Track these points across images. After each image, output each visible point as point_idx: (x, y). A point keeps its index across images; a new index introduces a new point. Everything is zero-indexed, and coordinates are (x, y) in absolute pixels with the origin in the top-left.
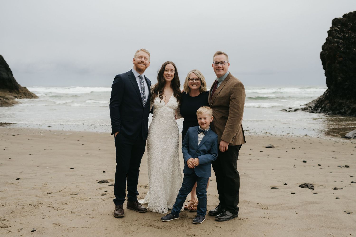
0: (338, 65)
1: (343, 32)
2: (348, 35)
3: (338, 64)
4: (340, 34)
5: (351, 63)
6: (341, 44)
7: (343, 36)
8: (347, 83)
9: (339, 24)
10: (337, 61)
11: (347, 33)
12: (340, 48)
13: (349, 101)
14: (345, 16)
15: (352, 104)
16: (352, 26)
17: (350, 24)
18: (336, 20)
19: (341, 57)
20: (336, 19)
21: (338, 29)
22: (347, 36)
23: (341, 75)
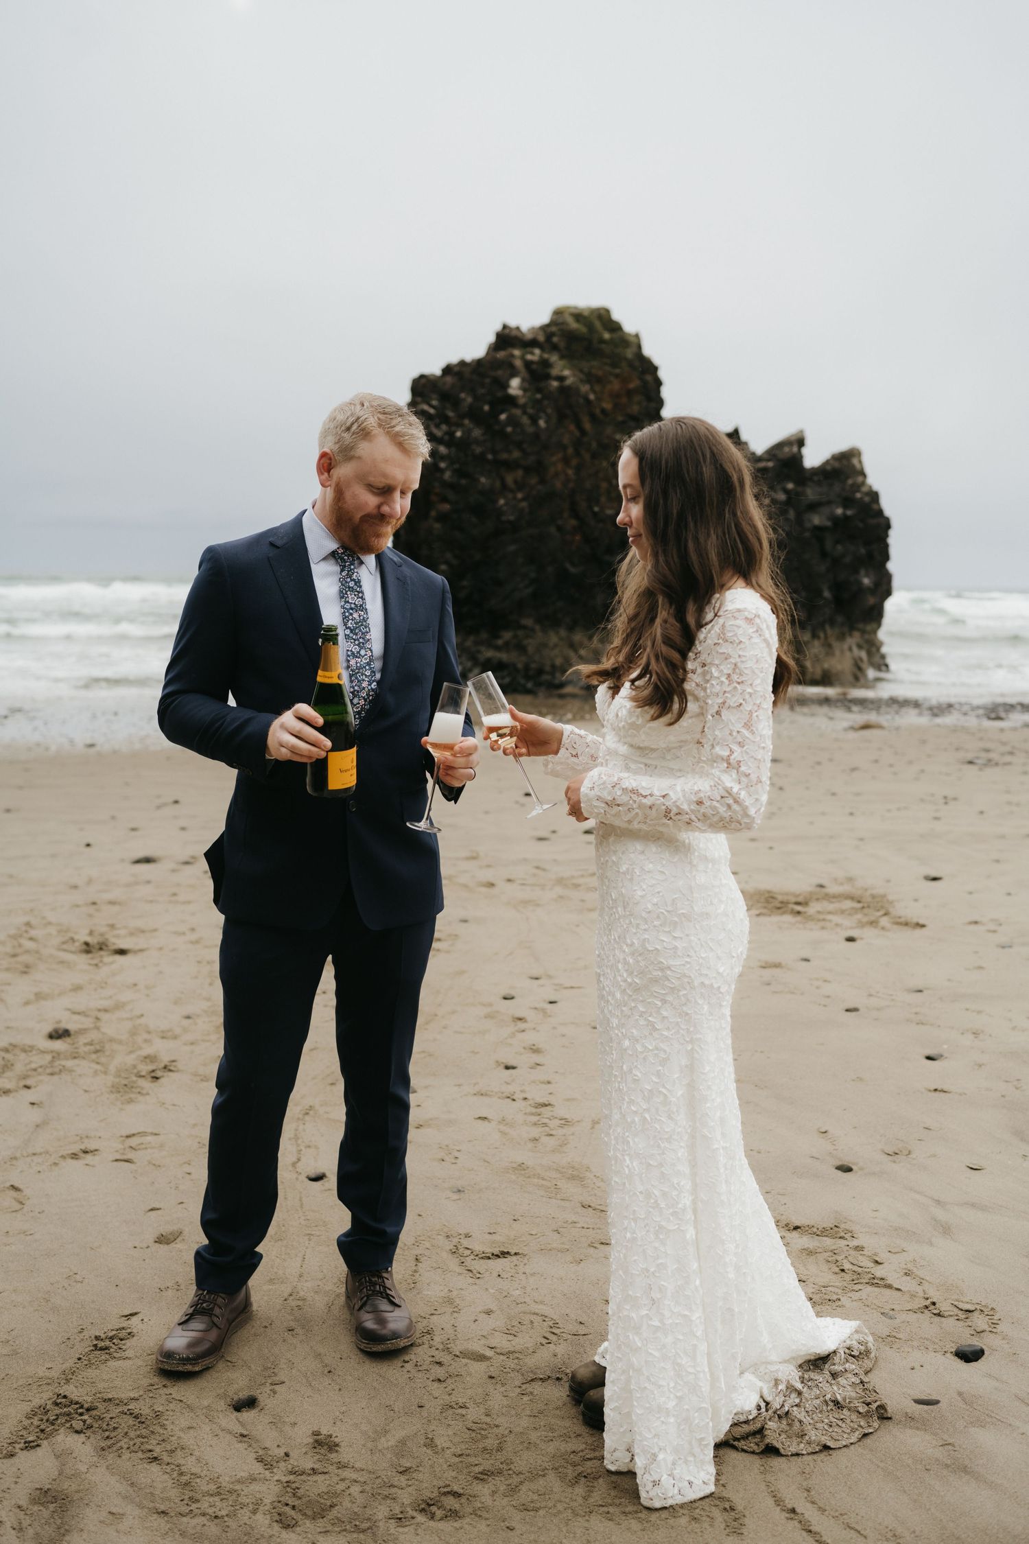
0: (437, 526)
1: (446, 420)
2: (463, 433)
3: (438, 519)
4: (437, 426)
5: (474, 520)
6: (443, 458)
7: (446, 433)
8: (465, 583)
9: (434, 396)
10: (433, 513)
11: (460, 425)
12: (442, 471)
13: (472, 638)
14: (448, 370)
15: (483, 649)
16: (471, 407)
17: (464, 400)
18: (423, 381)
19: (444, 500)
20: (422, 377)
21: (432, 411)
22: (459, 434)
23: (449, 556)
